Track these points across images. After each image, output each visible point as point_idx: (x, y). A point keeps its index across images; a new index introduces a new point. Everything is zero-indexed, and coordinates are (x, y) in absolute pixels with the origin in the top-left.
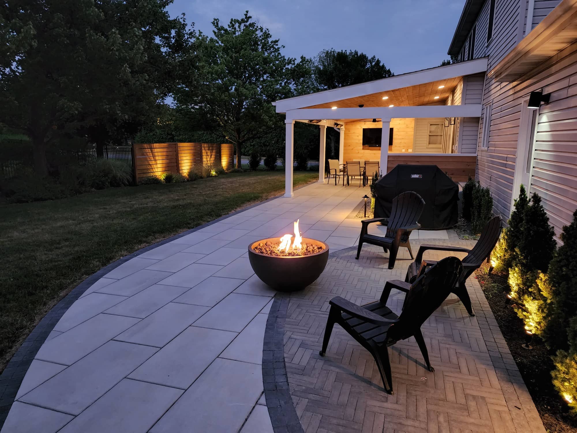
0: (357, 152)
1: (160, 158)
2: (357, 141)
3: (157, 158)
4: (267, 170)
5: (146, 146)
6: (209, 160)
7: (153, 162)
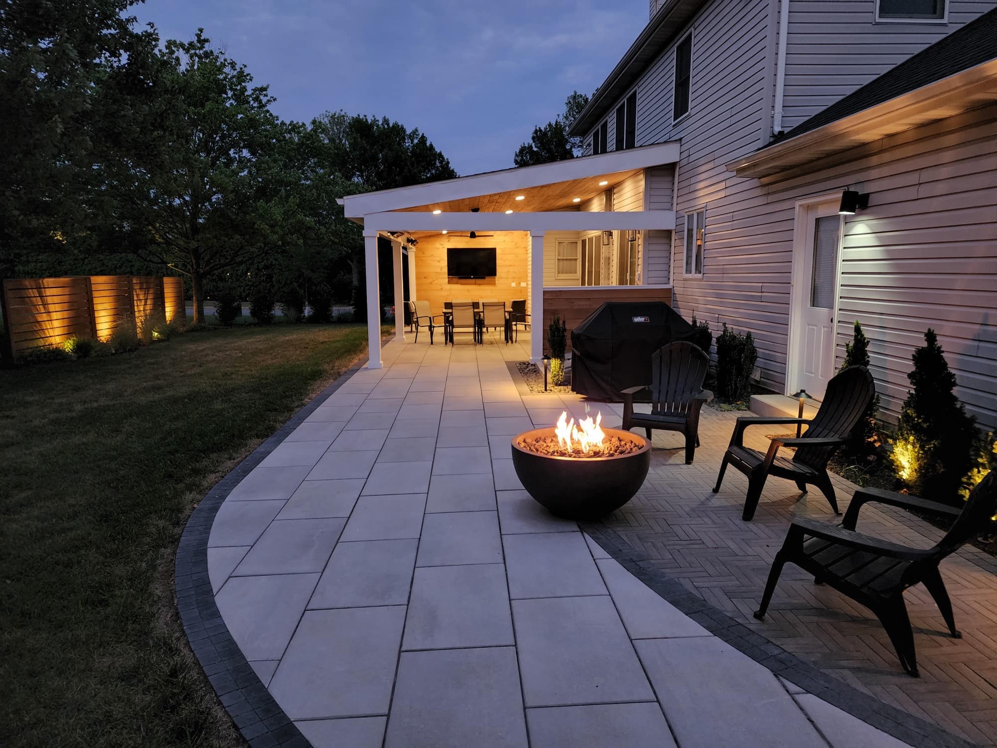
0: (440, 288)
1: (58, 307)
2: (438, 270)
3: (52, 308)
4: (255, 325)
5: (27, 283)
6: (142, 309)
7: (45, 317)
